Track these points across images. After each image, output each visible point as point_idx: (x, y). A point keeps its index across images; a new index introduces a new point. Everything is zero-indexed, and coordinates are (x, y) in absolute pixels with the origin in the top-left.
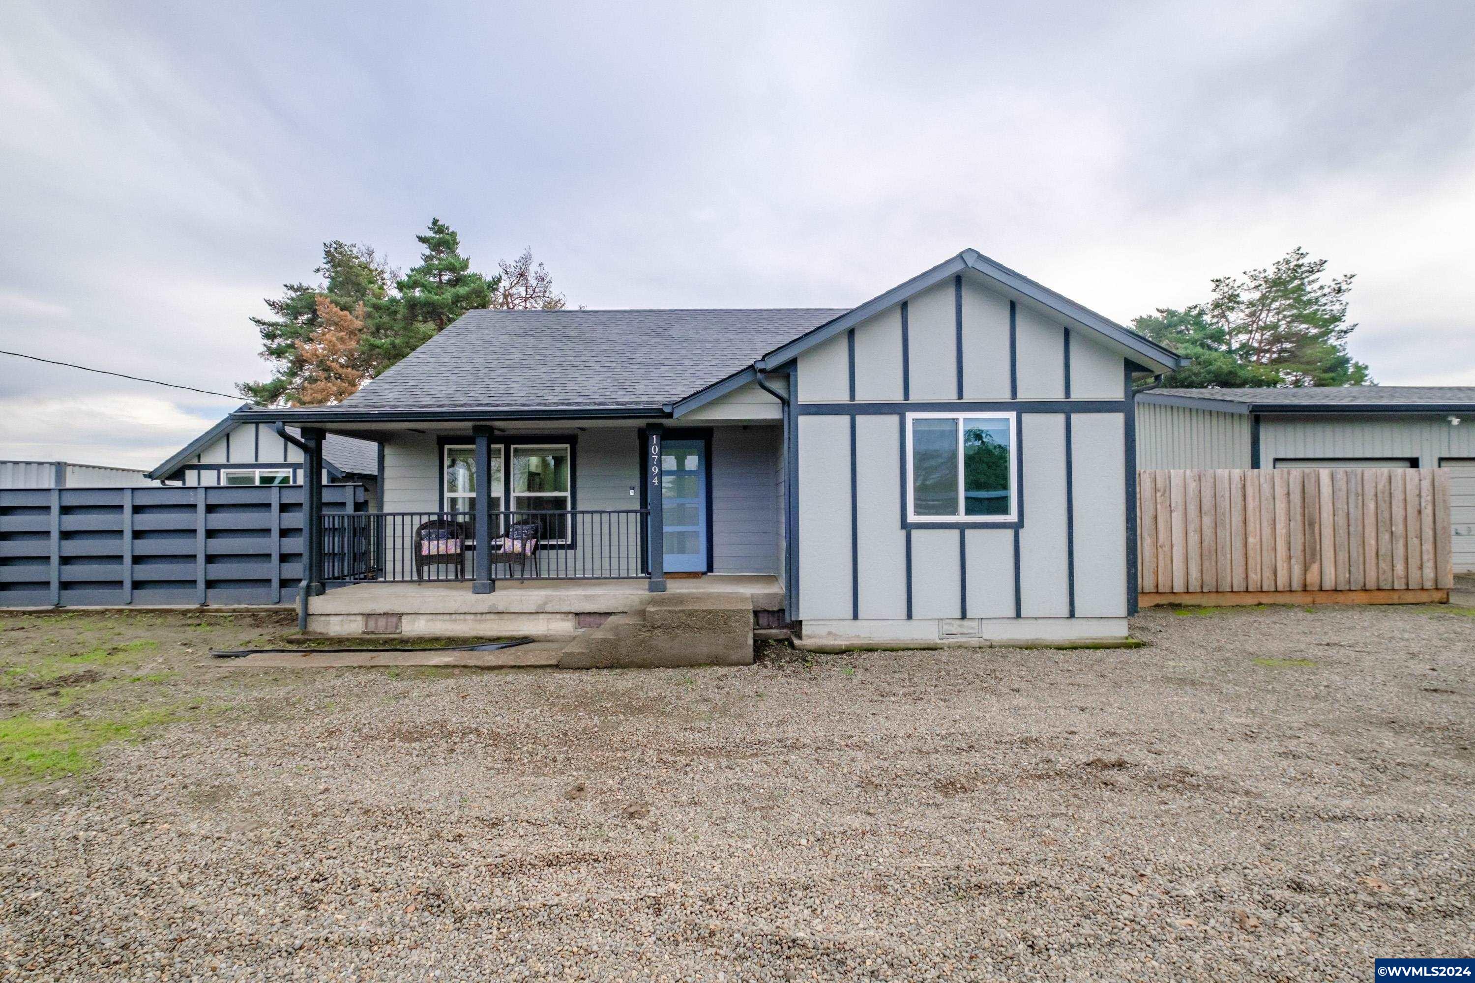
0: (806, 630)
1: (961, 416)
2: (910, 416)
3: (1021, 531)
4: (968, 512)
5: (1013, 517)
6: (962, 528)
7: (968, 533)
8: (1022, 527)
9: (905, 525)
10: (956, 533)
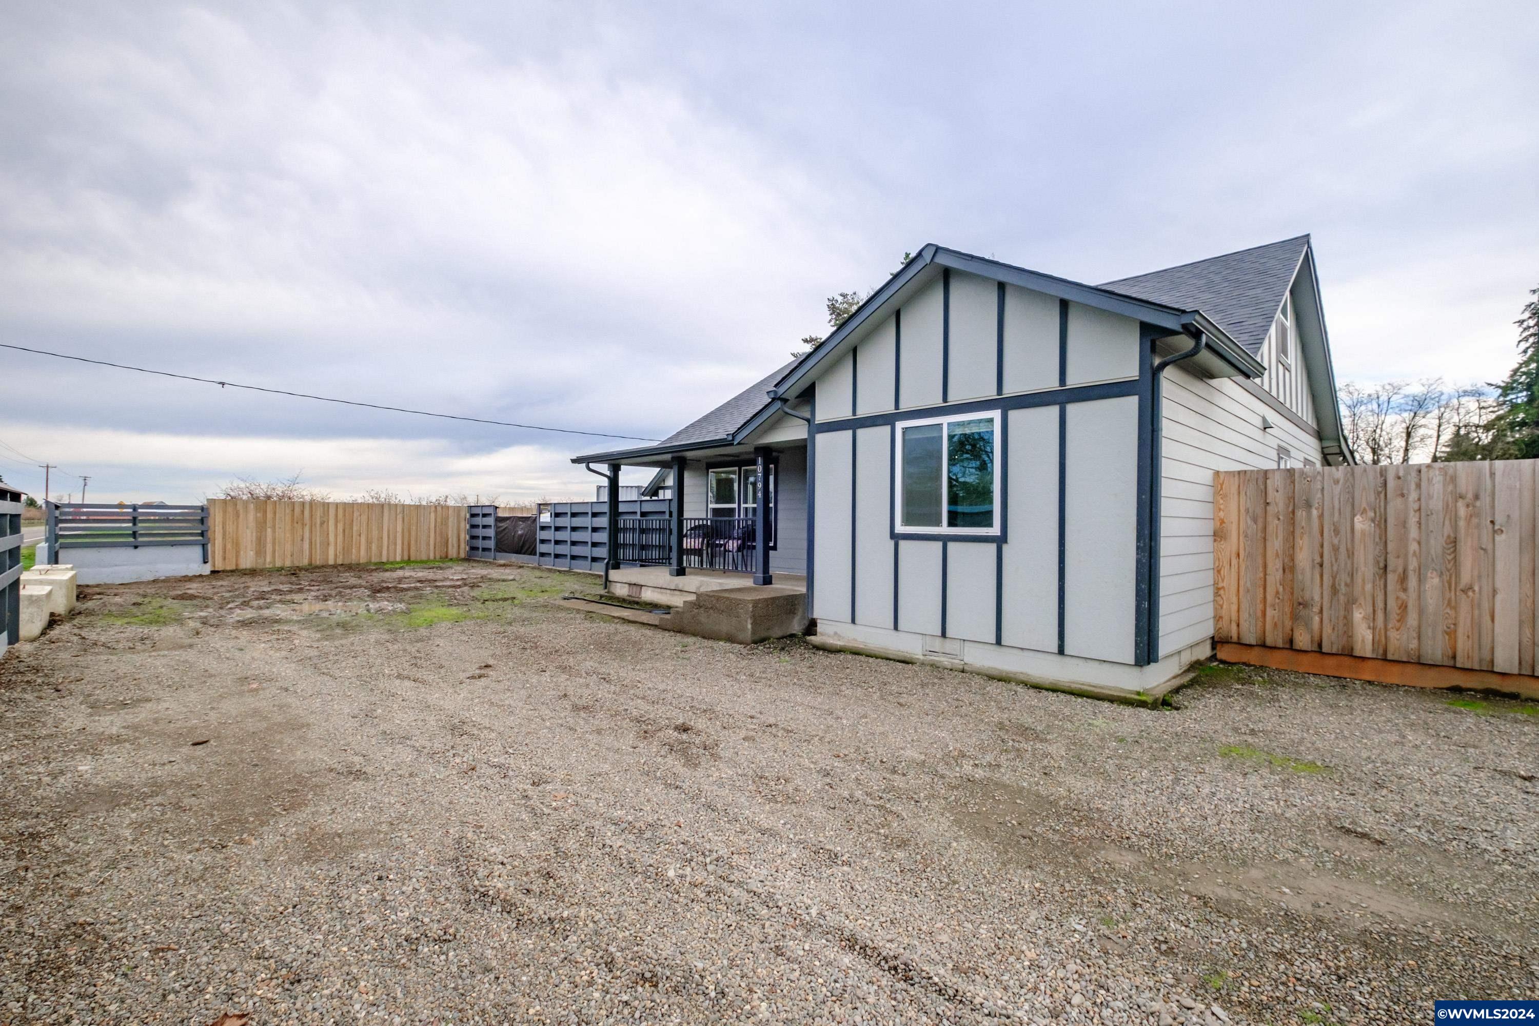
0: (820, 628)
1: (945, 420)
2: (900, 425)
3: (1005, 547)
4: (951, 523)
5: (995, 530)
6: (945, 540)
7: (951, 546)
8: (1006, 541)
9: (894, 536)
10: (939, 545)
